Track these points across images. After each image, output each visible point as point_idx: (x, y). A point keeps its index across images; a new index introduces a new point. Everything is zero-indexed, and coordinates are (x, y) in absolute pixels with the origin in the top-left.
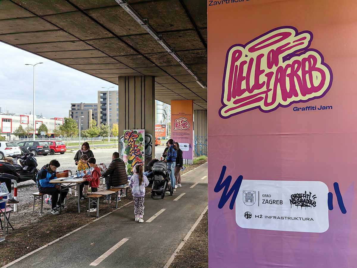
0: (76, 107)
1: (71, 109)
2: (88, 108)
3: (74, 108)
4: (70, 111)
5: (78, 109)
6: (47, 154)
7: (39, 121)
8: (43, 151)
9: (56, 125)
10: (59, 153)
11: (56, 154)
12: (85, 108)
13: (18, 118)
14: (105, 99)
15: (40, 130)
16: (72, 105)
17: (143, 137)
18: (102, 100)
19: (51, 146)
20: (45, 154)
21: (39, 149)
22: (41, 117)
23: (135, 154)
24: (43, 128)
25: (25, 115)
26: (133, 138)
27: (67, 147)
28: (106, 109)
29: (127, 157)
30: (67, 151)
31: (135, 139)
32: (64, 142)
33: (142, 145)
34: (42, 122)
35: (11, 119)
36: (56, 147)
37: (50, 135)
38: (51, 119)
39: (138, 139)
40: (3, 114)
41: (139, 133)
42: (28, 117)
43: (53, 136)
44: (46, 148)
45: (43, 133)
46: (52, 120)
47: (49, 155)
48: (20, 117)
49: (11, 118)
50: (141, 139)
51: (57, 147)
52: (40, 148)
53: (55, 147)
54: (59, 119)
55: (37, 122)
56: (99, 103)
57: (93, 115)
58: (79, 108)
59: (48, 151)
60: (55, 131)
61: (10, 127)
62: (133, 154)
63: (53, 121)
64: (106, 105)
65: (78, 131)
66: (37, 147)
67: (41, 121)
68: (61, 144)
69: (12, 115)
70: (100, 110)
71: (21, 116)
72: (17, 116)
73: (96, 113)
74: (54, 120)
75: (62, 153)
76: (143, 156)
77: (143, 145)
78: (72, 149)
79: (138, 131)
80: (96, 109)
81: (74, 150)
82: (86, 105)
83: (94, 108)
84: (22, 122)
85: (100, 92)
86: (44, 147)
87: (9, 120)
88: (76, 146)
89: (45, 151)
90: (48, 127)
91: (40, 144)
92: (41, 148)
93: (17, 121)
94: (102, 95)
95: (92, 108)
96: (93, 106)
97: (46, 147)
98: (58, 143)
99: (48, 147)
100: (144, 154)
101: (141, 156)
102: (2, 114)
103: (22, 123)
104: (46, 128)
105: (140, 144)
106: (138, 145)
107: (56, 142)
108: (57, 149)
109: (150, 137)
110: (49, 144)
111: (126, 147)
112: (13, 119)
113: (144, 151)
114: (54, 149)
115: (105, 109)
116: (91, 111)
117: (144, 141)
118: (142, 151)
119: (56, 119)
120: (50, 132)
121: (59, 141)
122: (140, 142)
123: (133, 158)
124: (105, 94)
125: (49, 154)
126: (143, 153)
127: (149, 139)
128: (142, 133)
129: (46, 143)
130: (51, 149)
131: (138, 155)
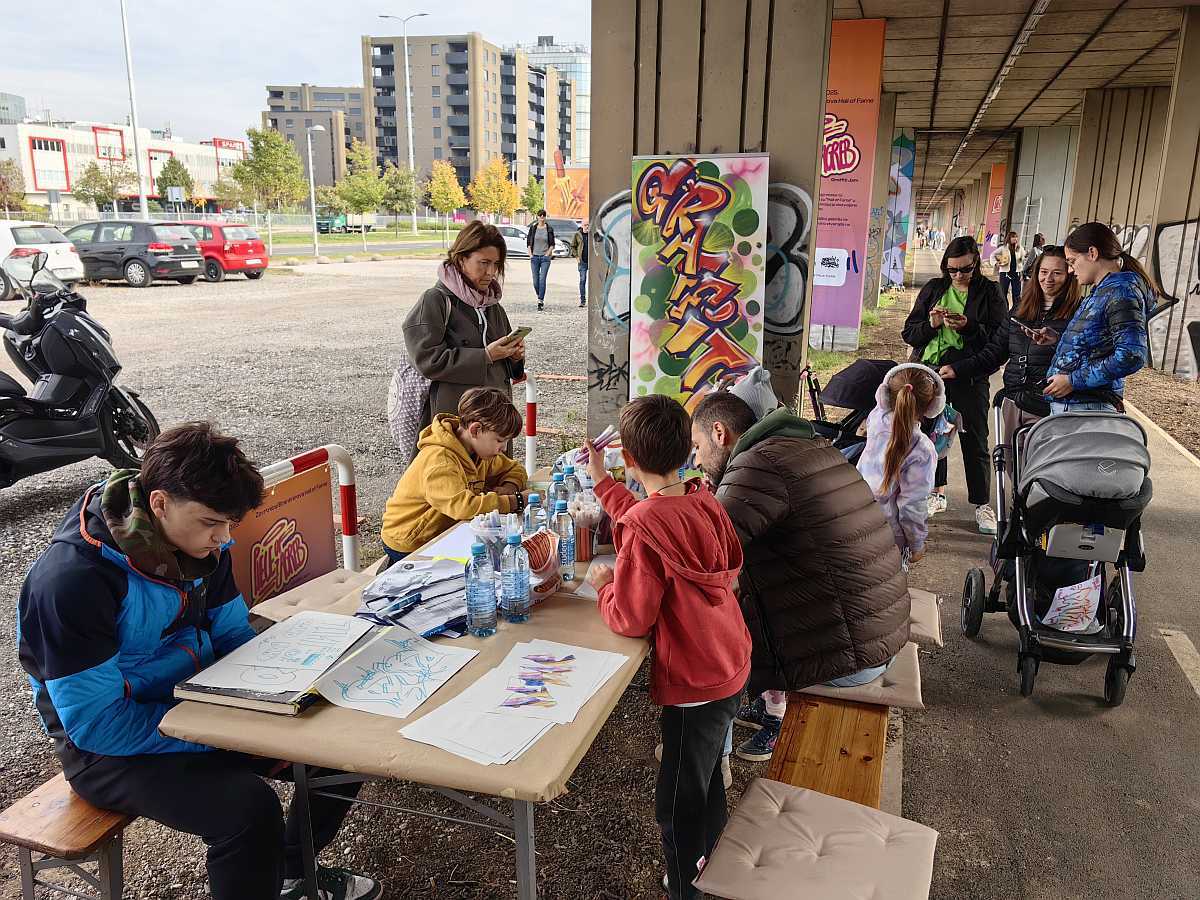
0: (286, 102)
1: (268, 109)
2: (332, 104)
3: (278, 102)
4: (264, 114)
5: (295, 110)
6: (194, 276)
7: (160, 151)
8: (175, 265)
9: (221, 168)
10: (242, 276)
11: (228, 276)
12: (319, 103)
13: (88, 138)
14: (387, 69)
15: (164, 182)
16: (271, 92)
17: (760, 204)
18: (378, 72)
19: (208, 243)
20: (187, 279)
21: (156, 254)
22: (164, 134)
23: (703, 318)
24: (174, 174)
25: (111, 126)
26: (693, 209)
27: (270, 247)
28: (393, 109)
29: (654, 334)
30: (271, 265)
31: (704, 220)
32: (256, 231)
33: (748, 260)
34: (171, 153)
35: (63, 141)
36: (227, 248)
37: (202, 203)
38: (201, 143)
39: (726, 218)
40: (34, 123)
41: (734, 178)
42: (121, 133)
43: (212, 206)
44: (186, 252)
45: (176, 194)
46: (204, 146)
47: (200, 280)
48: (93, 134)
49: (59, 137)
50: (746, 221)
51: (233, 250)
52: (163, 251)
53: (221, 250)
54: (230, 144)
55: (153, 155)
56: (369, 86)
57: (347, 131)
58: (296, 104)
59: (195, 265)
60: (219, 187)
61: (63, 169)
62: (691, 319)
63: (210, 151)
64: (393, 94)
65: (306, 187)
66: (147, 246)
67: (170, 150)
68: (246, 237)
69: (65, 124)
70: (371, 113)
71: (94, 129)
72: (82, 128)
73: (360, 126)
74: (214, 148)
75: (253, 275)
76: (756, 327)
77: (756, 261)
78: (291, 260)
79: (724, 164)
80: (357, 111)
81: (296, 260)
82: (320, 94)
83: (348, 103)
84: (102, 151)
85: (369, 43)
86: (178, 249)
87: (58, 145)
88: (298, 246)
89: (185, 265)
90: (193, 170)
91: (157, 234)
92: (167, 254)
93: (83, 149)
94: (377, 52)
95: (344, 103)
96: (347, 98)
97: (186, 247)
98: (233, 234)
99: (194, 247)
100: (760, 318)
101: (741, 332)
102: (30, 123)
103: (101, 155)
104: (185, 174)
105: (735, 249)
106: (723, 255)
107: (225, 230)
108: (231, 257)
109: (795, 204)
110: (196, 235)
111: (645, 269)
112: (69, 141)
113: (759, 294)
114: (221, 259)
115: (390, 110)
116: (341, 115)
117: (760, 235)
118: (747, 294)
119: (217, 143)
120: (203, 193)
121: (236, 227)
122: (738, 239)
123: (690, 340)
124: (387, 49)
125: (203, 277)
126: (753, 307)
127: (790, 220)
128: (748, 178)
129: (186, 232)
130: (207, 258)
131: (721, 325)
